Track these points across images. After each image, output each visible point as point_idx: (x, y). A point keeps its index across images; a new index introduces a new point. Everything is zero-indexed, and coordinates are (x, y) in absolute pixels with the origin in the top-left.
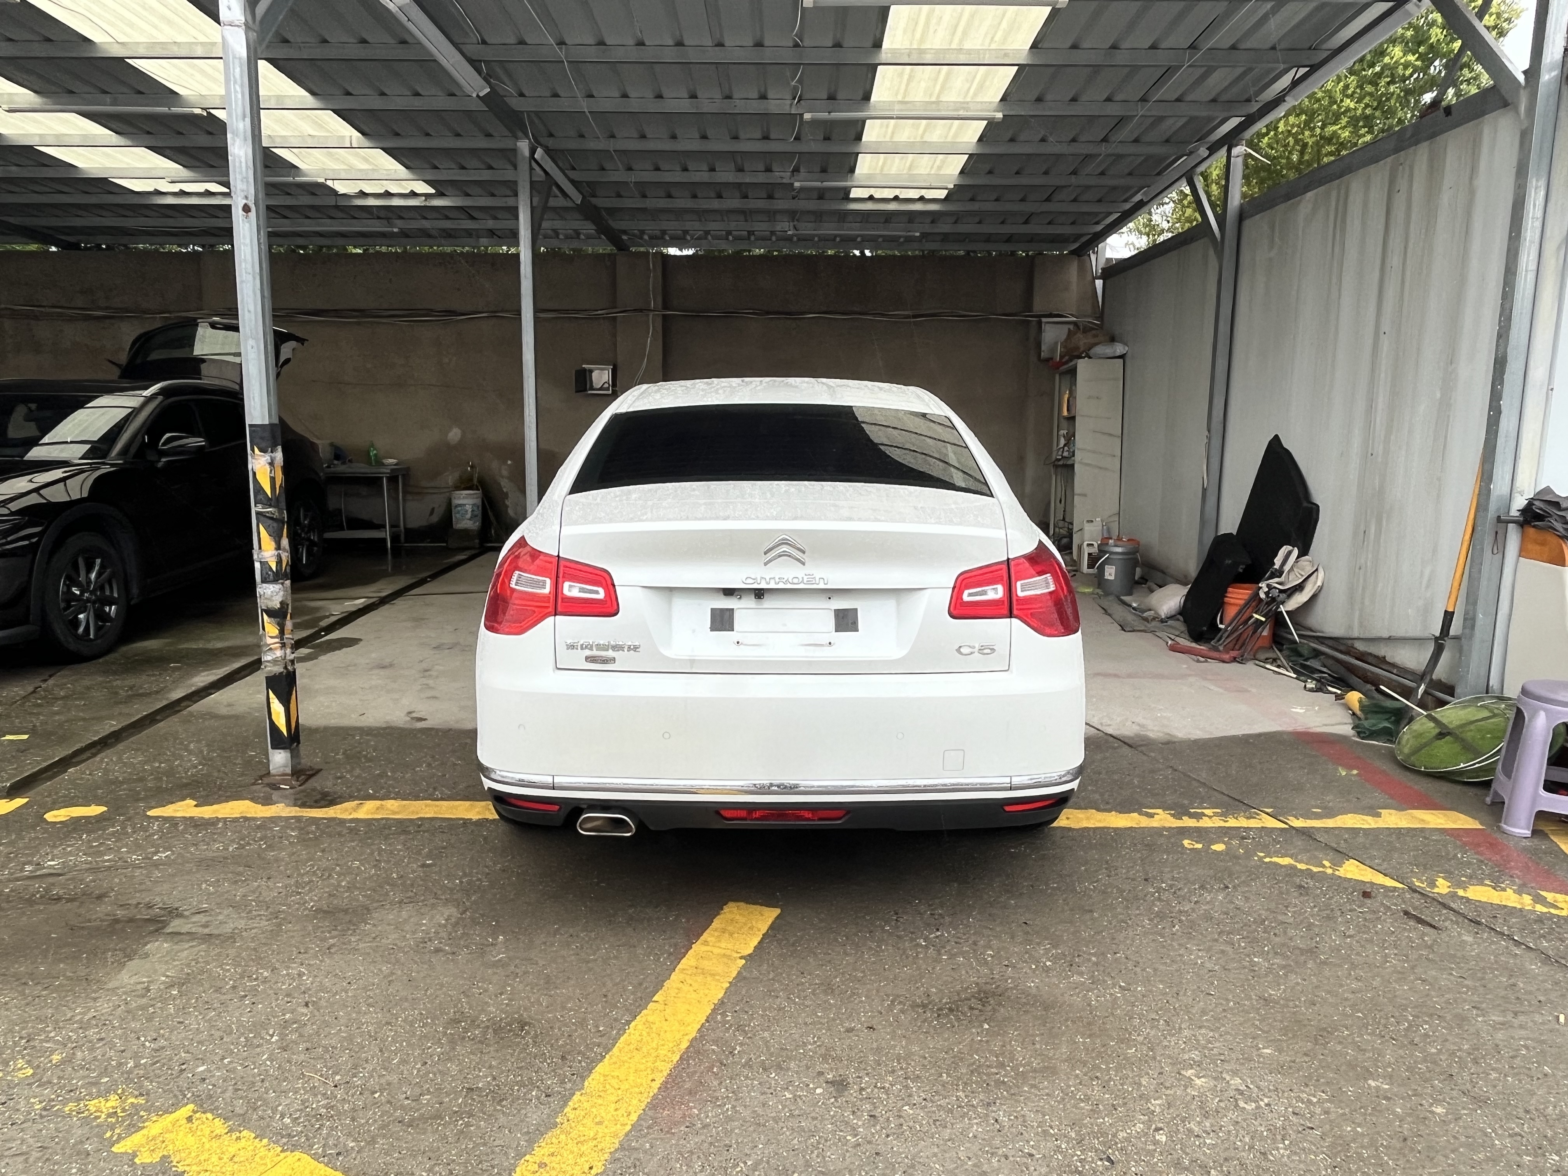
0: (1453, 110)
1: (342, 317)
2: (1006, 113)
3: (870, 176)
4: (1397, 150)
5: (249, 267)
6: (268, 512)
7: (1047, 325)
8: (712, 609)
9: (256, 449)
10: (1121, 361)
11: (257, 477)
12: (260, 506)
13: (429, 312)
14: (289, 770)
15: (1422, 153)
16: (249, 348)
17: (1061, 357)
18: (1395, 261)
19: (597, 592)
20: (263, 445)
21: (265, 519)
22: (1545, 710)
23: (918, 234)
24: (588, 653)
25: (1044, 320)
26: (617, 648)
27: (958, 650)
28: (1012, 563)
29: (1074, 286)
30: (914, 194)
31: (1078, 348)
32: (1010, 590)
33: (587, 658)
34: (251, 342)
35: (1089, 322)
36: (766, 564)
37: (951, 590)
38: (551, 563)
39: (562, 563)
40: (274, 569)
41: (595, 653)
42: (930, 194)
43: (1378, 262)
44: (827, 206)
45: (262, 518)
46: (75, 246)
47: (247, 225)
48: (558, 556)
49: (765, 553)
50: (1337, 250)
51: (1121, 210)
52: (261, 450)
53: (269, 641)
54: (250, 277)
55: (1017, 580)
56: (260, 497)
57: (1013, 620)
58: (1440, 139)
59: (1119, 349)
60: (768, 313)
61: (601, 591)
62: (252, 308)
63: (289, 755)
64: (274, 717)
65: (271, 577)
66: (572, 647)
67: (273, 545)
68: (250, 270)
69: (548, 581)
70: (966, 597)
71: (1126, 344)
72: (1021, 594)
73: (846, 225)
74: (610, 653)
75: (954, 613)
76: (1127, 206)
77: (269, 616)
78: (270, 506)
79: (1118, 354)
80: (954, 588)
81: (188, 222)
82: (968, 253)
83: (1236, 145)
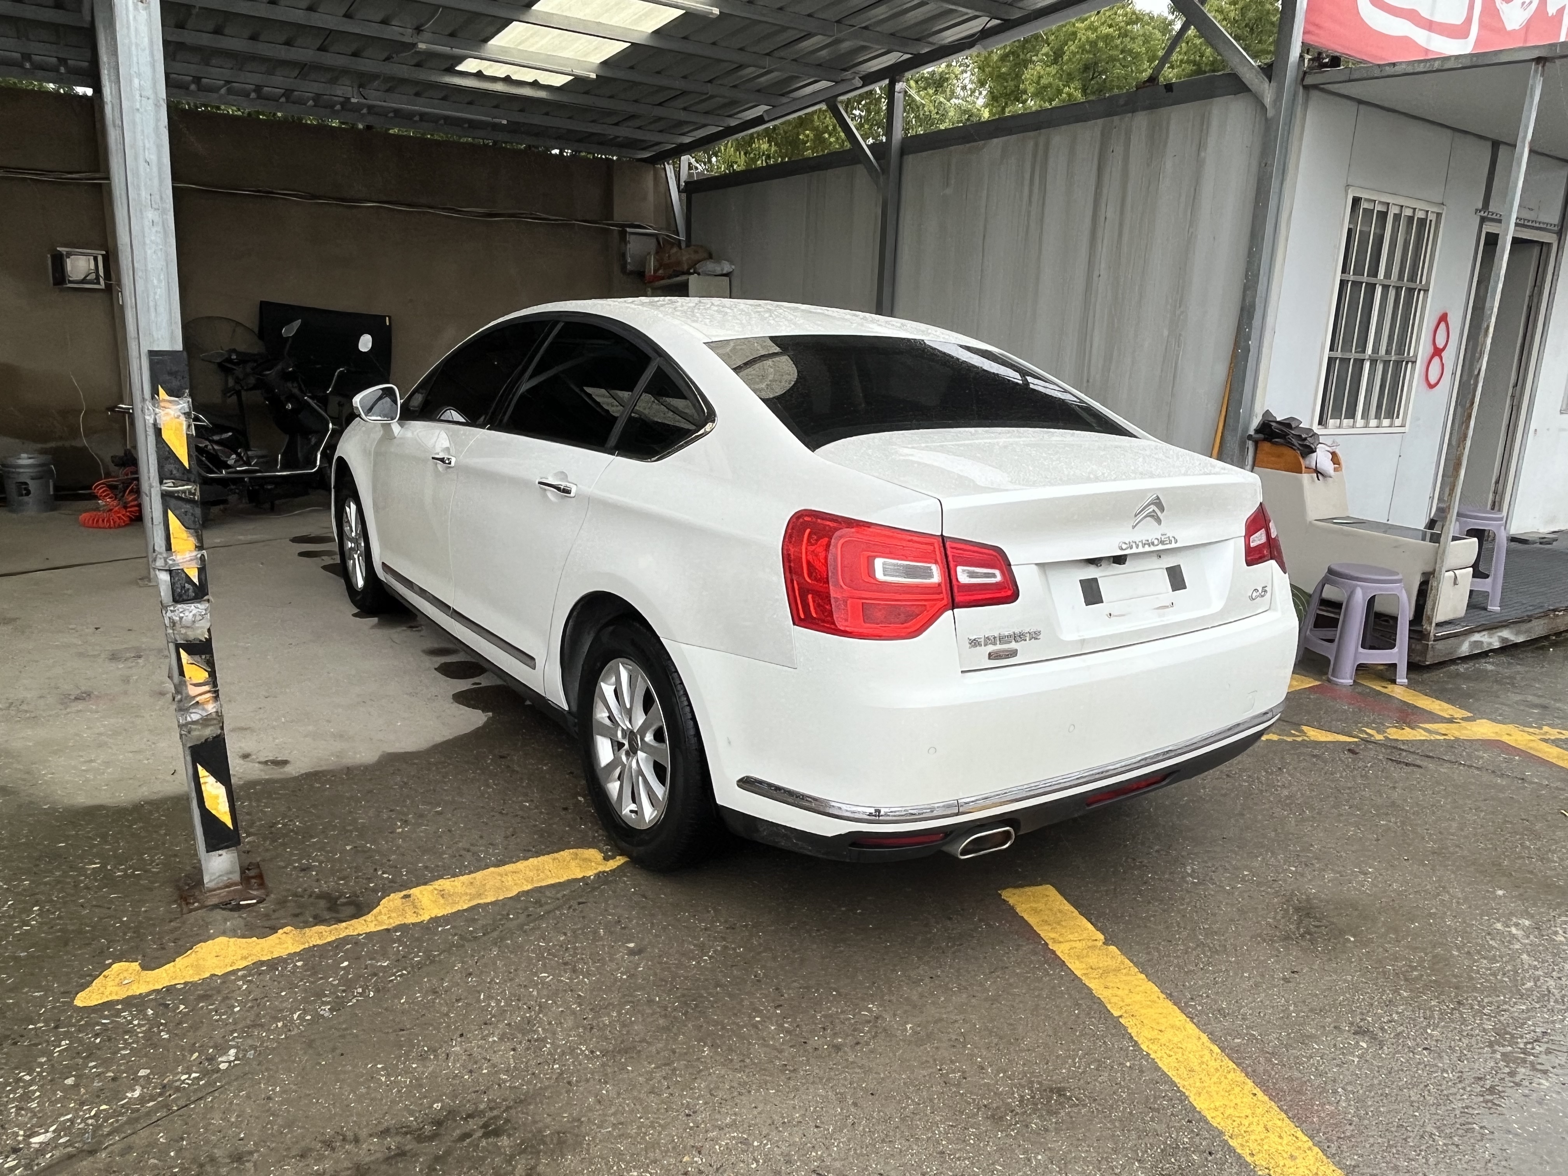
0: (1174, 87)
2: (726, 11)
3: (504, 50)
4: (1109, 114)
5: (148, 84)
6: (184, 492)
7: (633, 237)
8: (1081, 582)
9: (161, 390)
10: (727, 279)
11: (164, 436)
12: (170, 483)
14: (236, 877)
15: (1141, 121)
16: (147, 223)
17: (655, 271)
18: (1110, 212)
19: (994, 576)
20: (175, 383)
21: (180, 503)
22: (1361, 587)
23: (505, 122)
24: (991, 648)
25: (628, 230)
26: (1018, 637)
27: (1251, 596)
29: (651, 197)
30: (529, 76)
31: (679, 263)
33: (990, 656)
34: (150, 215)
35: (667, 236)
36: (1134, 527)
37: (1244, 538)
38: (932, 544)
39: (948, 544)
40: (196, 580)
41: (998, 647)
42: (546, 79)
43: (1089, 213)
44: (424, 75)
45: (173, 502)
47: (144, 13)
48: (942, 535)
49: (1136, 516)
50: (1035, 197)
51: (725, 125)
52: (170, 393)
53: (193, 691)
54: (150, 106)
56: (169, 467)
57: (1272, 561)
58: (1164, 111)
59: (727, 267)
60: (314, 197)
61: (997, 572)
62: (153, 158)
63: (236, 855)
64: (208, 805)
65: (192, 594)
66: (974, 643)
67: (192, 542)
68: (149, 93)
69: (935, 568)
70: (1253, 543)
71: (732, 263)
73: (421, 100)
74: (1013, 645)
75: (1248, 560)
76: (733, 123)
77: (189, 653)
78: (188, 481)
79: (725, 272)
80: (1245, 536)
82: (529, 147)
83: (899, 82)
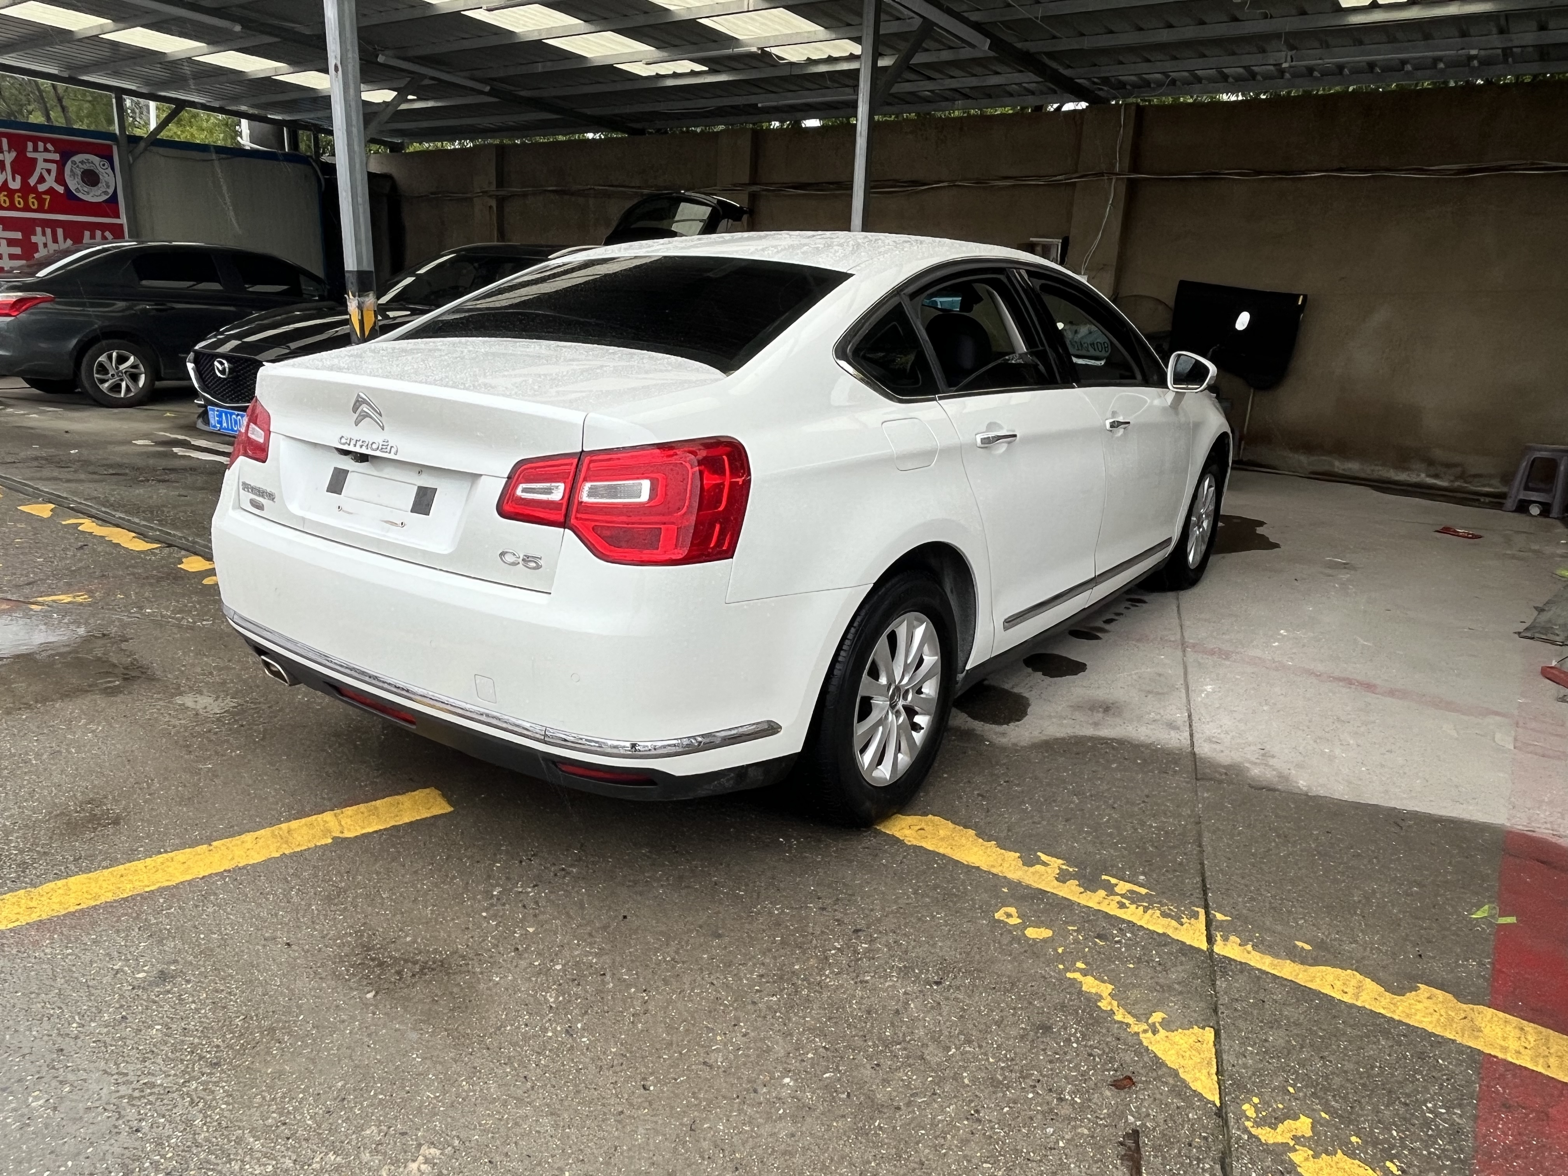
1: (822, 190)
8: (336, 469)
13: (895, 183)
26: (264, 495)
27: (502, 554)
28: (586, 461)
32: (572, 491)
33: (250, 501)
36: (356, 424)
37: (505, 480)
46: (642, 132)
49: (354, 412)
55: (585, 480)
57: (567, 530)
61: (263, 435)
66: (245, 488)
70: (519, 492)
72: (585, 498)
74: (262, 500)
75: (506, 508)
80: (509, 478)
81: (701, 103)
